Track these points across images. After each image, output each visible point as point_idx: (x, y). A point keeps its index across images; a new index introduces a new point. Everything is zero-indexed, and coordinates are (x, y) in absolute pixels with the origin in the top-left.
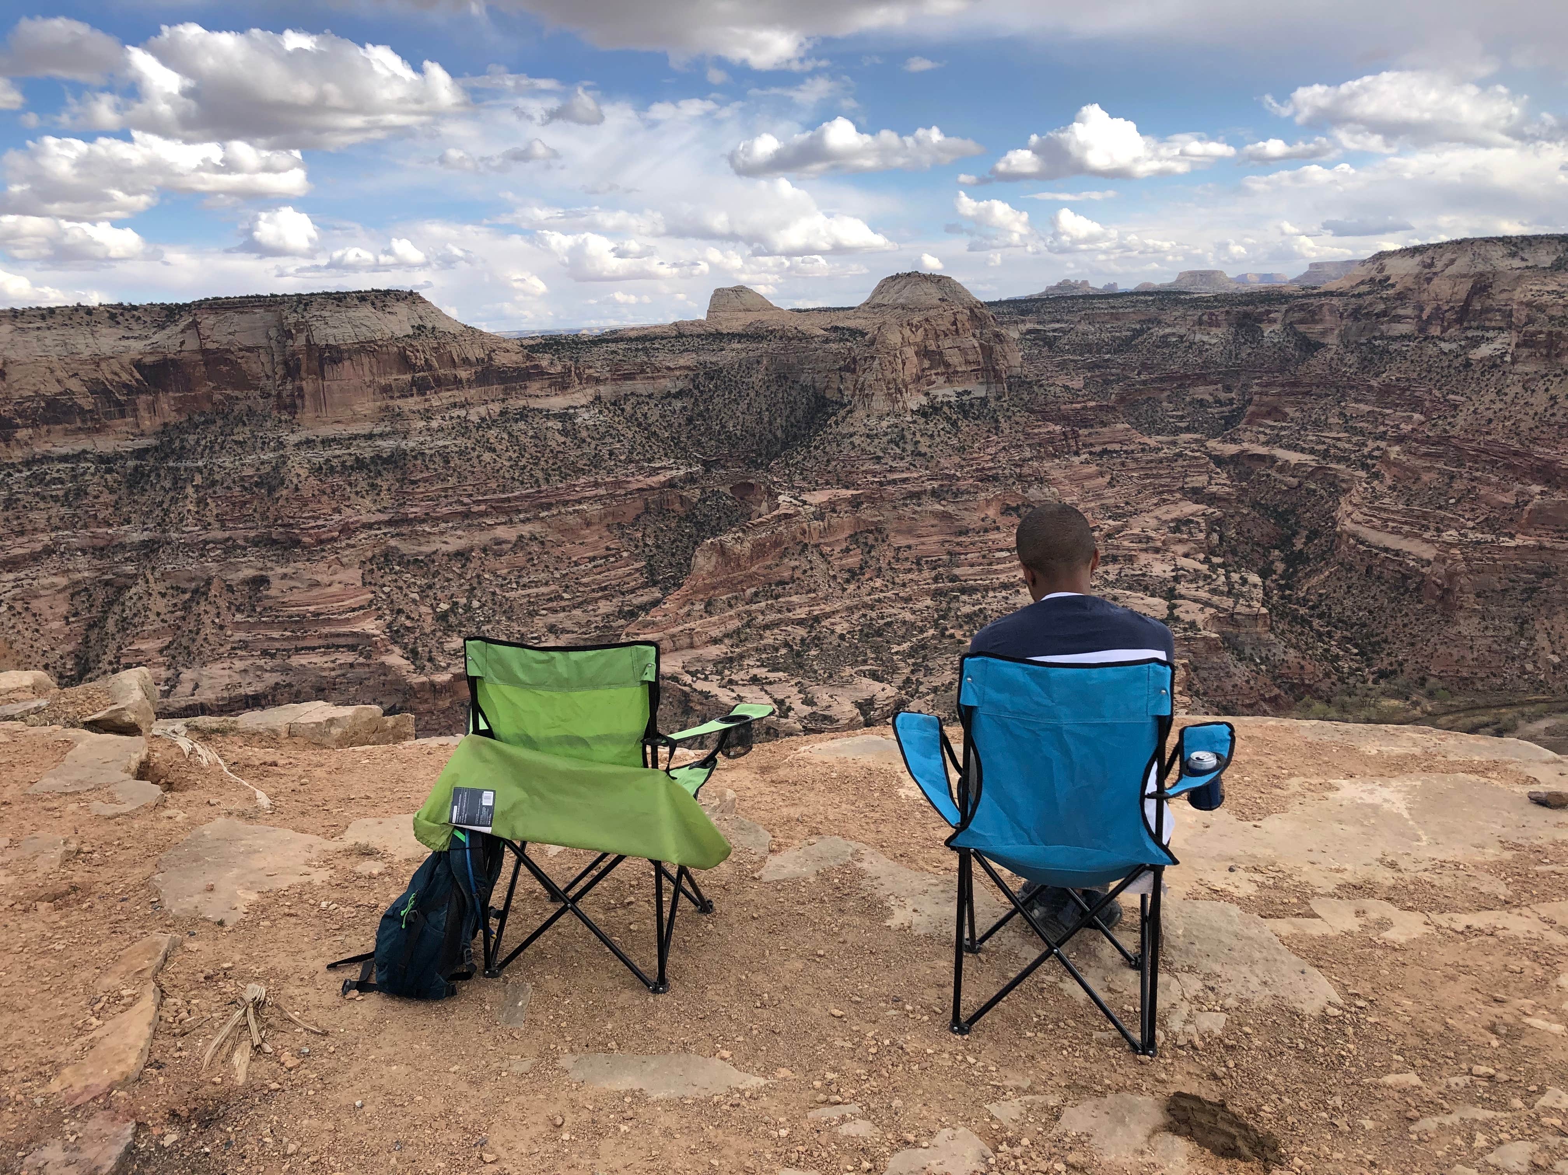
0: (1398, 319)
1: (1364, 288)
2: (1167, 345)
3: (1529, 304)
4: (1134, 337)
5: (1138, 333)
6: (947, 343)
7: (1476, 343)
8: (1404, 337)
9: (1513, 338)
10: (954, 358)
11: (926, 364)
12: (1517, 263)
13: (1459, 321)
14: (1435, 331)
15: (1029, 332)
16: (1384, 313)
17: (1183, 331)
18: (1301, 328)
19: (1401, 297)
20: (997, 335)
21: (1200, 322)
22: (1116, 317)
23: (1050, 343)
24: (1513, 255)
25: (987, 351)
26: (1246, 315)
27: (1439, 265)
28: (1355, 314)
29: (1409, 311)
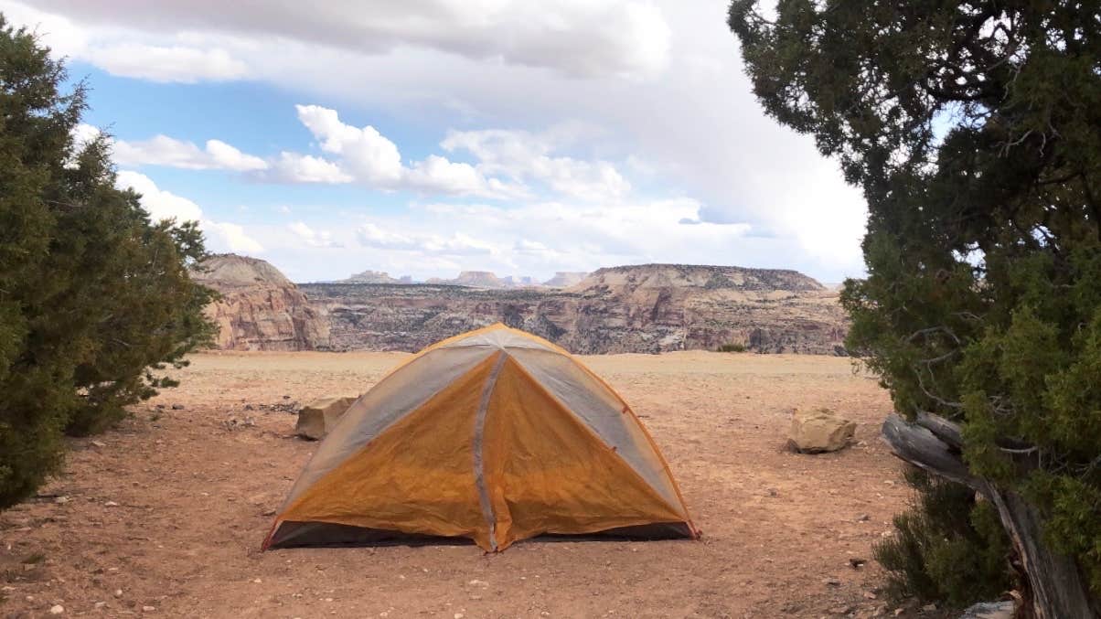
0: (614, 315)
1: (593, 293)
2: (451, 326)
3: (693, 310)
4: (424, 320)
5: (429, 316)
6: (262, 316)
7: (663, 334)
8: (618, 328)
9: (685, 332)
10: (269, 330)
11: (241, 333)
12: (685, 283)
13: (653, 319)
14: (638, 325)
15: (337, 311)
16: (605, 311)
17: (464, 317)
18: (551, 318)
19: (616, 300)
20: (308, 312)
21: (477, 310)
22: (410, 302)
23: (354, 321)
24: (683, 277)
25: (300, 325)
26: (511, 307)
27: (639, 280)
28: (587, 310)
29: (620, 310)
